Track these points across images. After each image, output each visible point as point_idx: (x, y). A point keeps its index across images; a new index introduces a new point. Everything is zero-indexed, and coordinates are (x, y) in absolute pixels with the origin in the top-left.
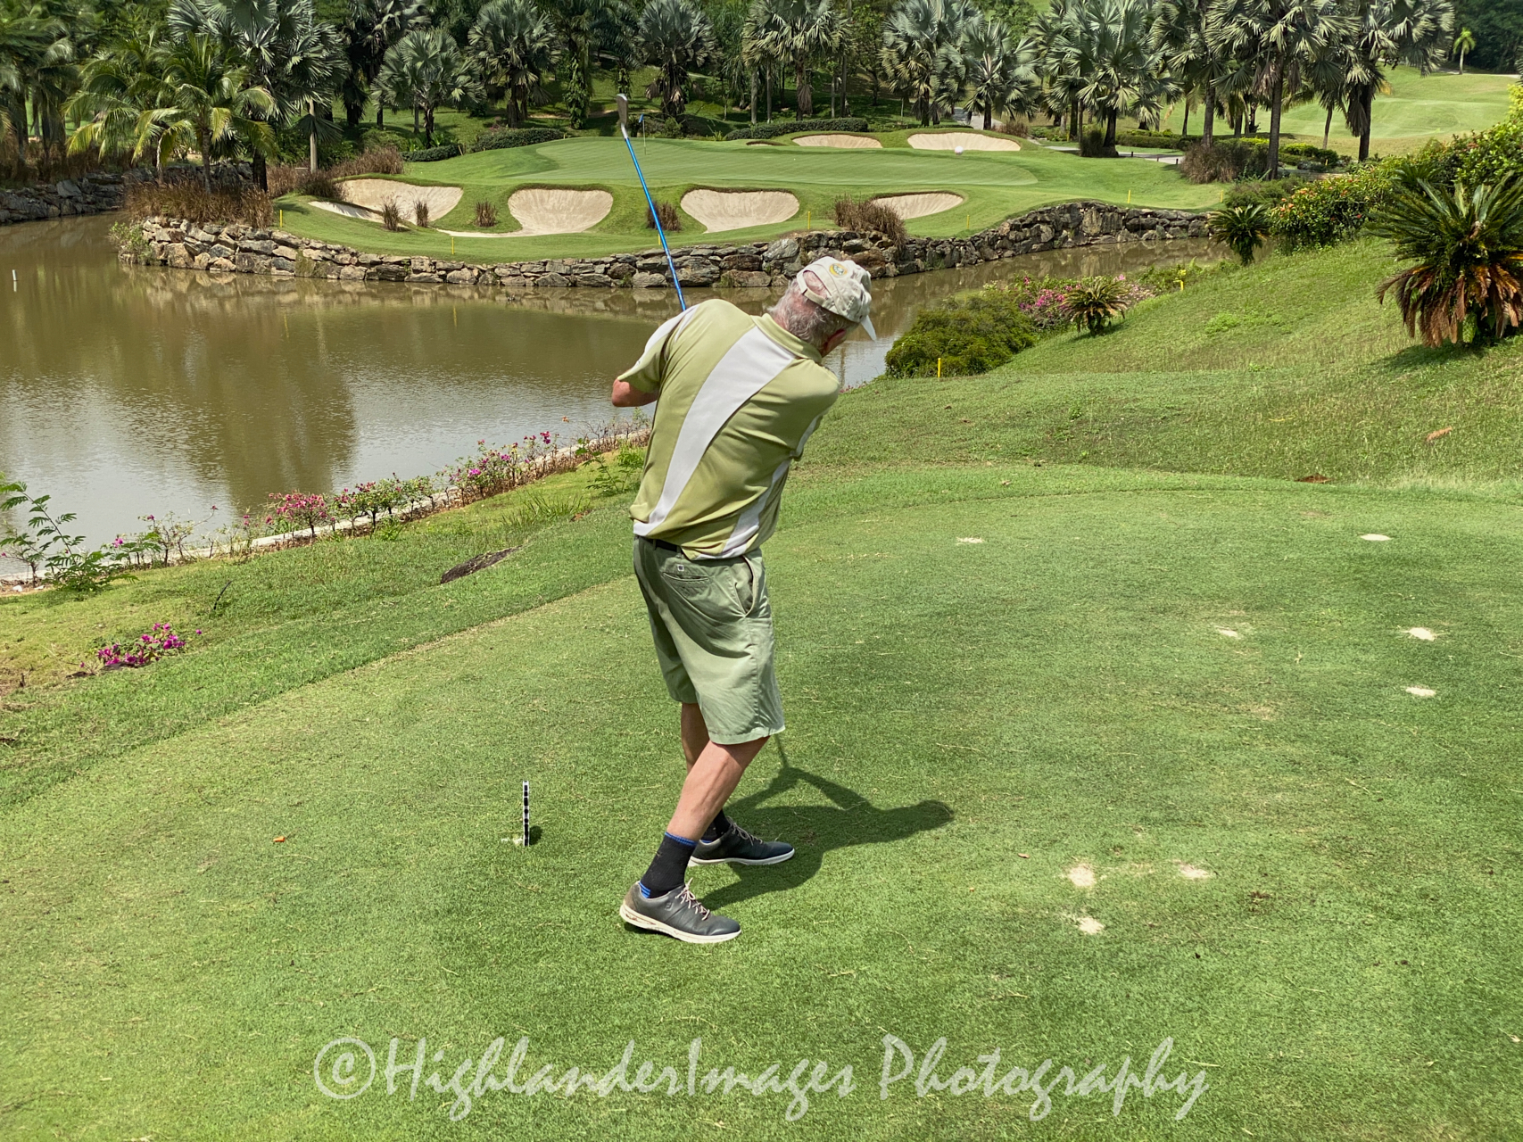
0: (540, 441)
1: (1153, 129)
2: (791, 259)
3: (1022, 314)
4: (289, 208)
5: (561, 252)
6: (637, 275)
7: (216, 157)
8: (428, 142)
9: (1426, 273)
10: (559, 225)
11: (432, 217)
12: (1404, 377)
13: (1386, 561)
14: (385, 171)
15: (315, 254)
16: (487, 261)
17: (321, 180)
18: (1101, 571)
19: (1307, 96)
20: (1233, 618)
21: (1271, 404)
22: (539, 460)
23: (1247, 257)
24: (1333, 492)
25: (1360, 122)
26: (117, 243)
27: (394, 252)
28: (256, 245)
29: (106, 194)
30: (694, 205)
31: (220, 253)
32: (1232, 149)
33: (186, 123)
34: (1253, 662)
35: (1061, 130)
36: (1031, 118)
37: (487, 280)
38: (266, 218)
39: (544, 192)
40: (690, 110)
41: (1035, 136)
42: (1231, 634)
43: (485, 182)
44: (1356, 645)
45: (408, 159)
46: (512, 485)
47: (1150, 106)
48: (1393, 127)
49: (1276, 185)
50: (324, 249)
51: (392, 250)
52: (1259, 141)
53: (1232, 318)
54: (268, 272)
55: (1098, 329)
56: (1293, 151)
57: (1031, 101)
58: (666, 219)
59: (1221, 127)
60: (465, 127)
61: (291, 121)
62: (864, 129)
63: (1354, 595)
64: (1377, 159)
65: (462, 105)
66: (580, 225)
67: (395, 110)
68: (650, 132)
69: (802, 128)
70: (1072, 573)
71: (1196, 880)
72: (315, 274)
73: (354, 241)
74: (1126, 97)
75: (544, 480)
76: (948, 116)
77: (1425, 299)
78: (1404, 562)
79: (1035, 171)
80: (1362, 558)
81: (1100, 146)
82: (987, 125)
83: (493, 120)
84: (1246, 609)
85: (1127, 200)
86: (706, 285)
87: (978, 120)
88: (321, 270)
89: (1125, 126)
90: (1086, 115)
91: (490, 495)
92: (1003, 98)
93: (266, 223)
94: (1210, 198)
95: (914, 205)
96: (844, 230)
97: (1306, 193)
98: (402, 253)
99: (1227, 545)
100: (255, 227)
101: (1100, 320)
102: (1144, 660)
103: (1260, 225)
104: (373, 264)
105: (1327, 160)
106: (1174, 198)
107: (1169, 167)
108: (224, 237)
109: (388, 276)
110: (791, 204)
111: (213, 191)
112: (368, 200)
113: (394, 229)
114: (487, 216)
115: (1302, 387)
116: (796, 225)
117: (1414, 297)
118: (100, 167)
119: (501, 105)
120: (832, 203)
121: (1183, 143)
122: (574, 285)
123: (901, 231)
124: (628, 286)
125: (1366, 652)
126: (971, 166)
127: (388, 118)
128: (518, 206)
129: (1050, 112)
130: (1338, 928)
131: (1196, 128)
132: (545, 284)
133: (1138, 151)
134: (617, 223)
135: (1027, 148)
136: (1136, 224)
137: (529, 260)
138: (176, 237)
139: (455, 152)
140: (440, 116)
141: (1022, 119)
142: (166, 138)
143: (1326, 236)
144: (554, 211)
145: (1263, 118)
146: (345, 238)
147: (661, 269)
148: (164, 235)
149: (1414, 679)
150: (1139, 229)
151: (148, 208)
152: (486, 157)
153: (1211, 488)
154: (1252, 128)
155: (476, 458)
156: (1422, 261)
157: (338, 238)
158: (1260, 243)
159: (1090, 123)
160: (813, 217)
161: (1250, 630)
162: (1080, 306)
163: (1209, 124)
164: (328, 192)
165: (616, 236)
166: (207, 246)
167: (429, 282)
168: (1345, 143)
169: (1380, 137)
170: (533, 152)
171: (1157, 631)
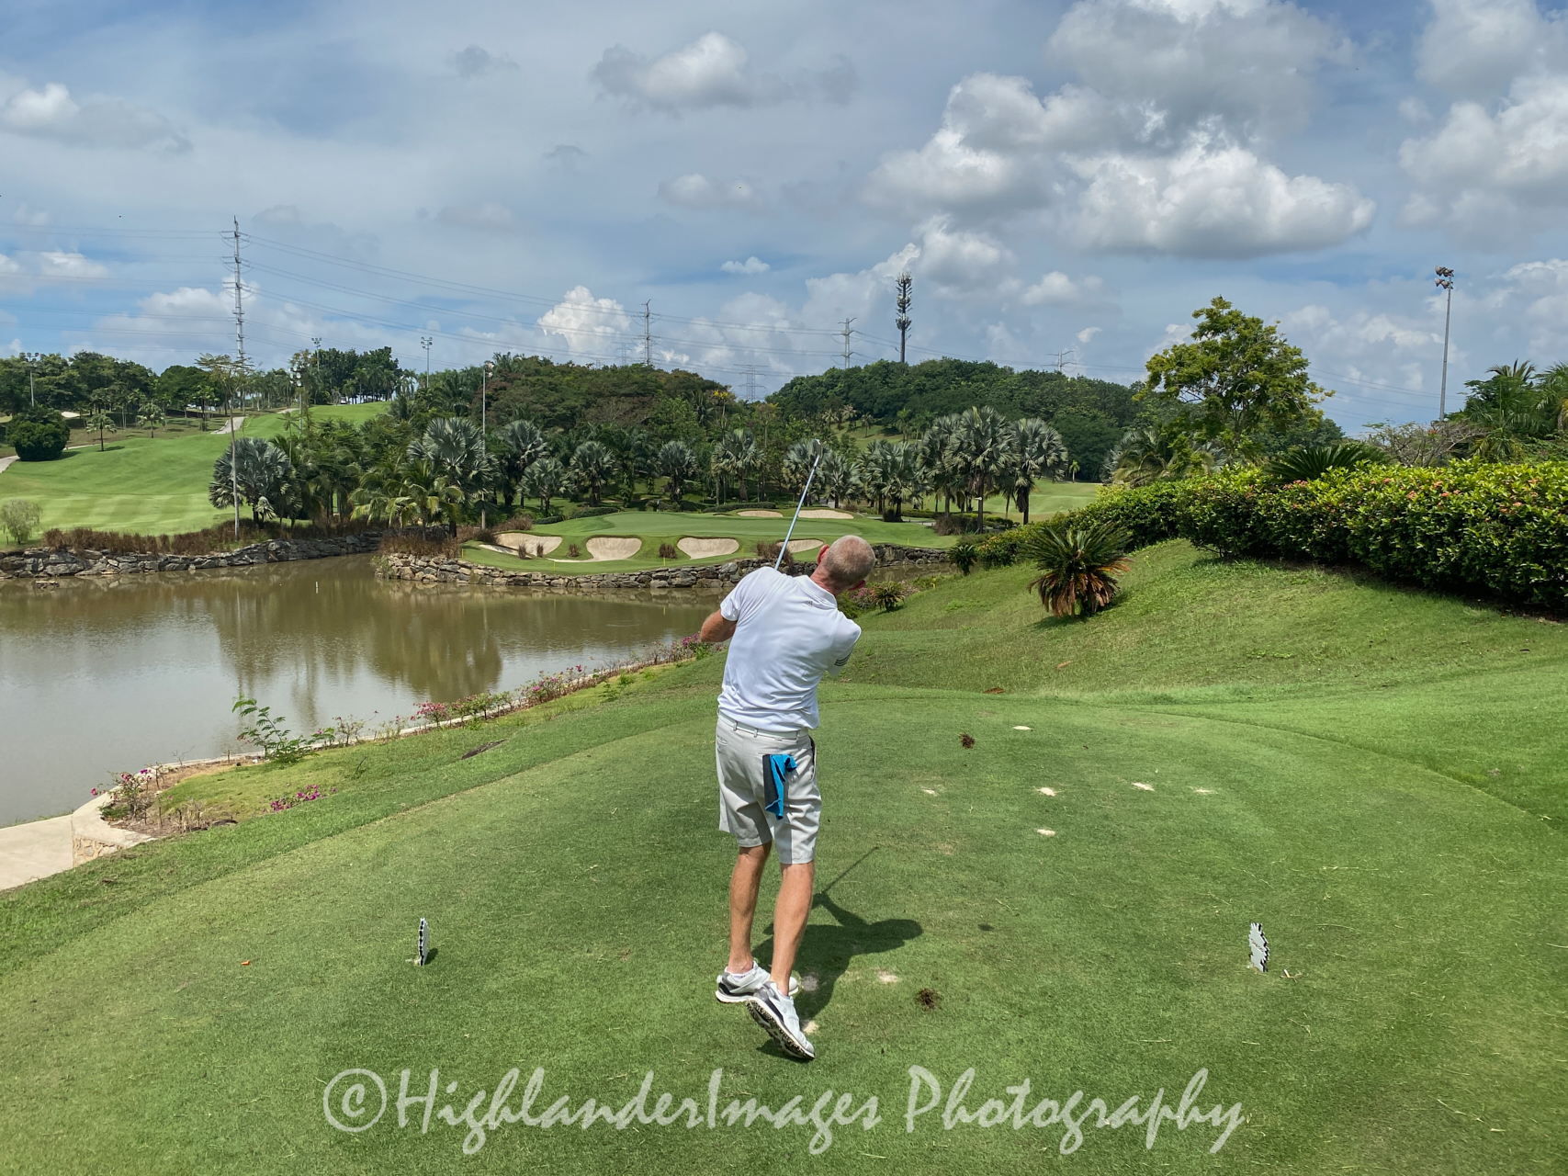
0: (575, 670)
1: (920, 508)
2: (734, 573)
3: (851, 601)
4: (469, 547)
5: (612, 570)
6: (653, 582)
7: (430, 522)
8: (546, 514)
9: (1054, 577)
10: (613, 555)
11: (545, 552)
12: (1044, 633)
13: (1027, 743)
14: (522, 528)
15: (480, 572)
16: (573, 574)
17: (488, 534)
18: (857, 750)
19: (997, 492)
20: (933, 782)
21: (973, 649)
22: (575, 681)
23: (966, 572)
24: (1000, 700)
25: (1023, 505)
26: (375, 567)
27: (523, 570)
28: (449, 567)
29: (373, 542)
30: (685, 546)
31: (429, 572)
32: (960, 518)
33: (414, 504)
34: (943, 812)
35: (874, 509)
36: (859, 503)
37: (573, 585)
38: (455, 552)
39: (606, 539)
40: (685, 498)
41: (861, 512)
42: (931, 792)
43: (575, 534)
44: (1007, 799)
45: (534, 523)
46: (559, 695)
47: (917, 497)
48: (1041, 509)
49: (982, 536)
50: (485, 569)
51: (522, 569)
52: (973, 515)
53: (959, 603)
54: (455, 581)
55: (891, 609)
56: (990, 520)
57: (858, 494)
58: (668, 552)
59: (954, 508)
60: (567, 506)
61: (472, 502)
62: (774, 508)
63: (1007, 766)
64: (1033, 523)
65: (565, 495)
66: (624, 556)
67: (529, 498)
68: (662, 509)
69: (742, 507)
70: (839, 752)
71: (889, 984)
72: (480, 582)
73: (501, 564)
74: (905, 492)
75: (576, 693)
76: (817, 502)
77: (1053, 591)
78: (1039, 744)
79: (861, 529)
80: (1013, 741)
81: (893, 517)
82: (836, 506)
83: (583, 503)
84: (942, 775)
85: (907, 543)
86: (689, 586)
87: (832, 504)
88: (483, 580)
89: (905, 507)
90: (887, 502)
91: (545, 701)
92: (844, 493)
93: (456, 555)
94: (950, 542)
95: (798, 545)
96: (761, 558)
97: (994, 539)
98: (527, 571)
99: (934, 733)
100: (448, 558)
101: (892, 603)
102: (875, 812)
103: (972, 555)
104: (511, 576)
105: (1008, 524)
106: (932, 543)
107: (929, 527)
108: (431, 563)
109: (518, 583)
110: (735, 545)
111: (427, 539)
112: (512, 544)
113: (524, 558)
114: (575, 551)
115: (990, 639)
116: (737, 555)
117: (1048, 590)
118: (370, 528)
119: (587, 496)
120: (755, 544)
121: (935, 516)
122: (619, 586)
123: (791, 558)
124: (648, 587)
125: (1013, 804)
126: (830, 526)
127: (526, 502)
128: (590, 547)
129: (869, 500)
130: (983, 1023)
131: (942, 509)
132: (604, 586)
133: (913, 519)
134: (643, 555)
135: (857, 518)
136: (913, 555)
137: (595, 574)
138: (407, 564)
139: (561, 519)
140: (553, 501)
141: (855, 503)
142: (405, 512)
143: (1007, 561)
144: (611, 548)
145: (975, 504)
146: (497, 564)
147: (665, 578)
148: (400, 563)
149: (1042, 824)
150: (914, 558)
151: (392, 549)
152: (577, 521)
153: (928, 697)
154: (970, 509)
155: (538, 680)
156: (1051, 571)
157: (493, 563)
158: (972, 564)
159: (887, 505)
160: (746, 551)
161: (943, 790)
162: (881, 596)
163: (947, 506)
164: (490, 540)
165: (643, 562)
166: (422, 568)
167: (541, 585)
168: (1017, 516)
169: (1035, 513)
170: (601, 519)
171: (886, 791)
